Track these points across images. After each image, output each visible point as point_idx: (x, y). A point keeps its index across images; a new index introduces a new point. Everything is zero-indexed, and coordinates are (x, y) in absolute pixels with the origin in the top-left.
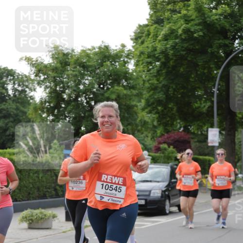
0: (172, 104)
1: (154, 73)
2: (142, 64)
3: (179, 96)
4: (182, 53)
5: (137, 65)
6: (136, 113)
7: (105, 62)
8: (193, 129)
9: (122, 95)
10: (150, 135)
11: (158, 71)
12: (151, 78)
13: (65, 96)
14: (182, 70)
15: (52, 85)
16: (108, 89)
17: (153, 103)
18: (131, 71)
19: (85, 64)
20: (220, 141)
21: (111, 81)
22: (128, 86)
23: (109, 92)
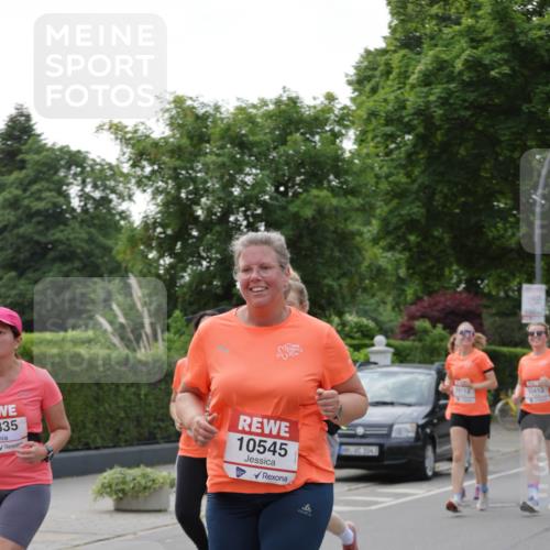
0: (440, 230)
1: (400, 158)
2: (373, 139)
3: (457, 211)
4: (463, 113)
5: (362, 141)
6: (360, 250)
7: (291, 133)
8: (488, 285)
9: (327, 208)
10: (390, 299)
11: (409, 155)
12: (395, 171)
13: (199, 212)
14: (462, 151)
15: (170, 186)
16: (296, 195)
17: (397, 228)
18: (347, 155)
19: (244, 139)
20: (547, 312)
21: (302, 177)
22: (341, 188)
23: (298, 202)
